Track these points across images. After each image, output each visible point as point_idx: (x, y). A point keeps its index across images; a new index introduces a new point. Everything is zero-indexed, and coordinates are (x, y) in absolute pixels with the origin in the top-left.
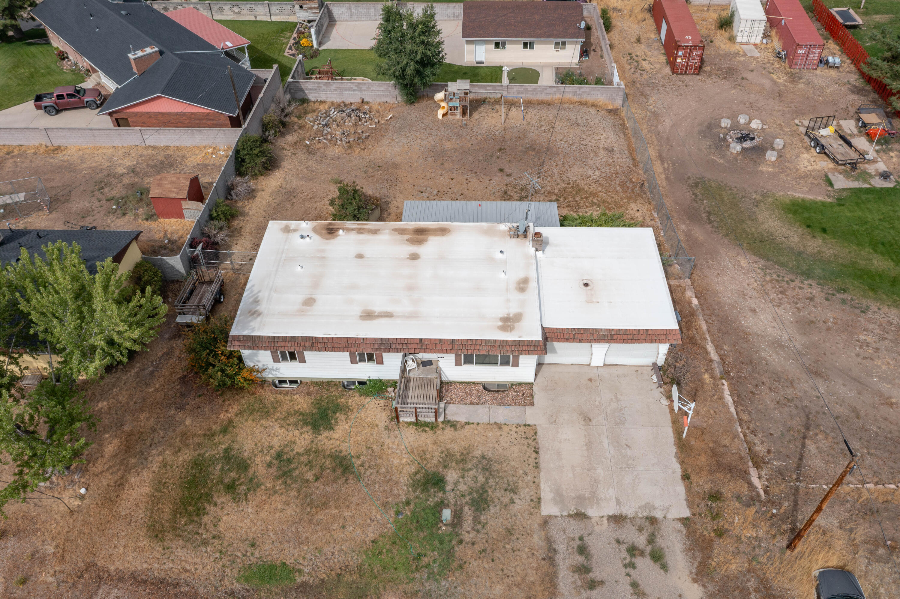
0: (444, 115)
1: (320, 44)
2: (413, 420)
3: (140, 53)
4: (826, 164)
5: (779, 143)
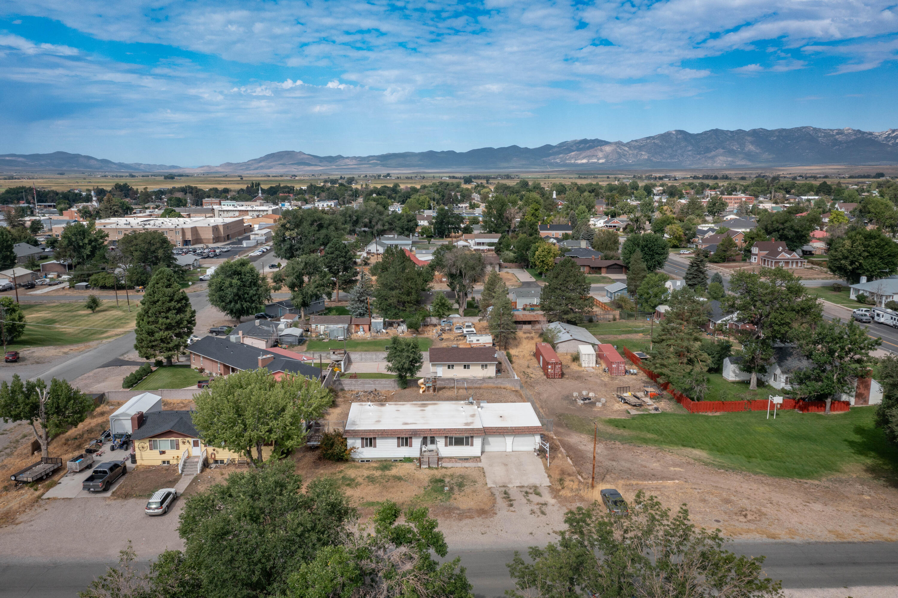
0: (423, 392)
1: (345, 371)
2: (427, 466)
3: (264, 357)
4: (627, 407)
5: (603, 400)
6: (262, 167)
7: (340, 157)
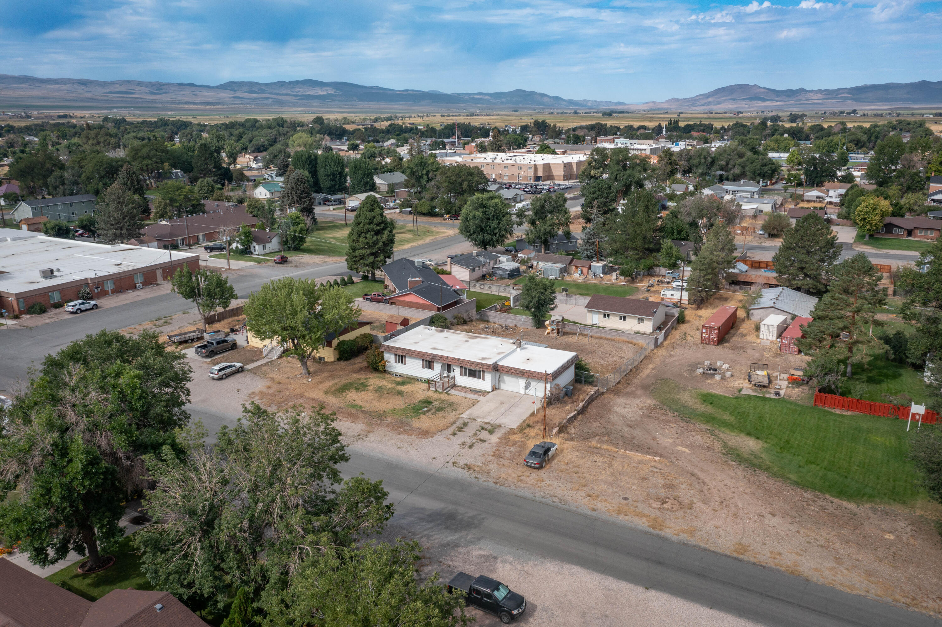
0: (548, 333)
3: (413, 279)
5: (729, 374)
6: (709, 103)
7: (802, 91)
